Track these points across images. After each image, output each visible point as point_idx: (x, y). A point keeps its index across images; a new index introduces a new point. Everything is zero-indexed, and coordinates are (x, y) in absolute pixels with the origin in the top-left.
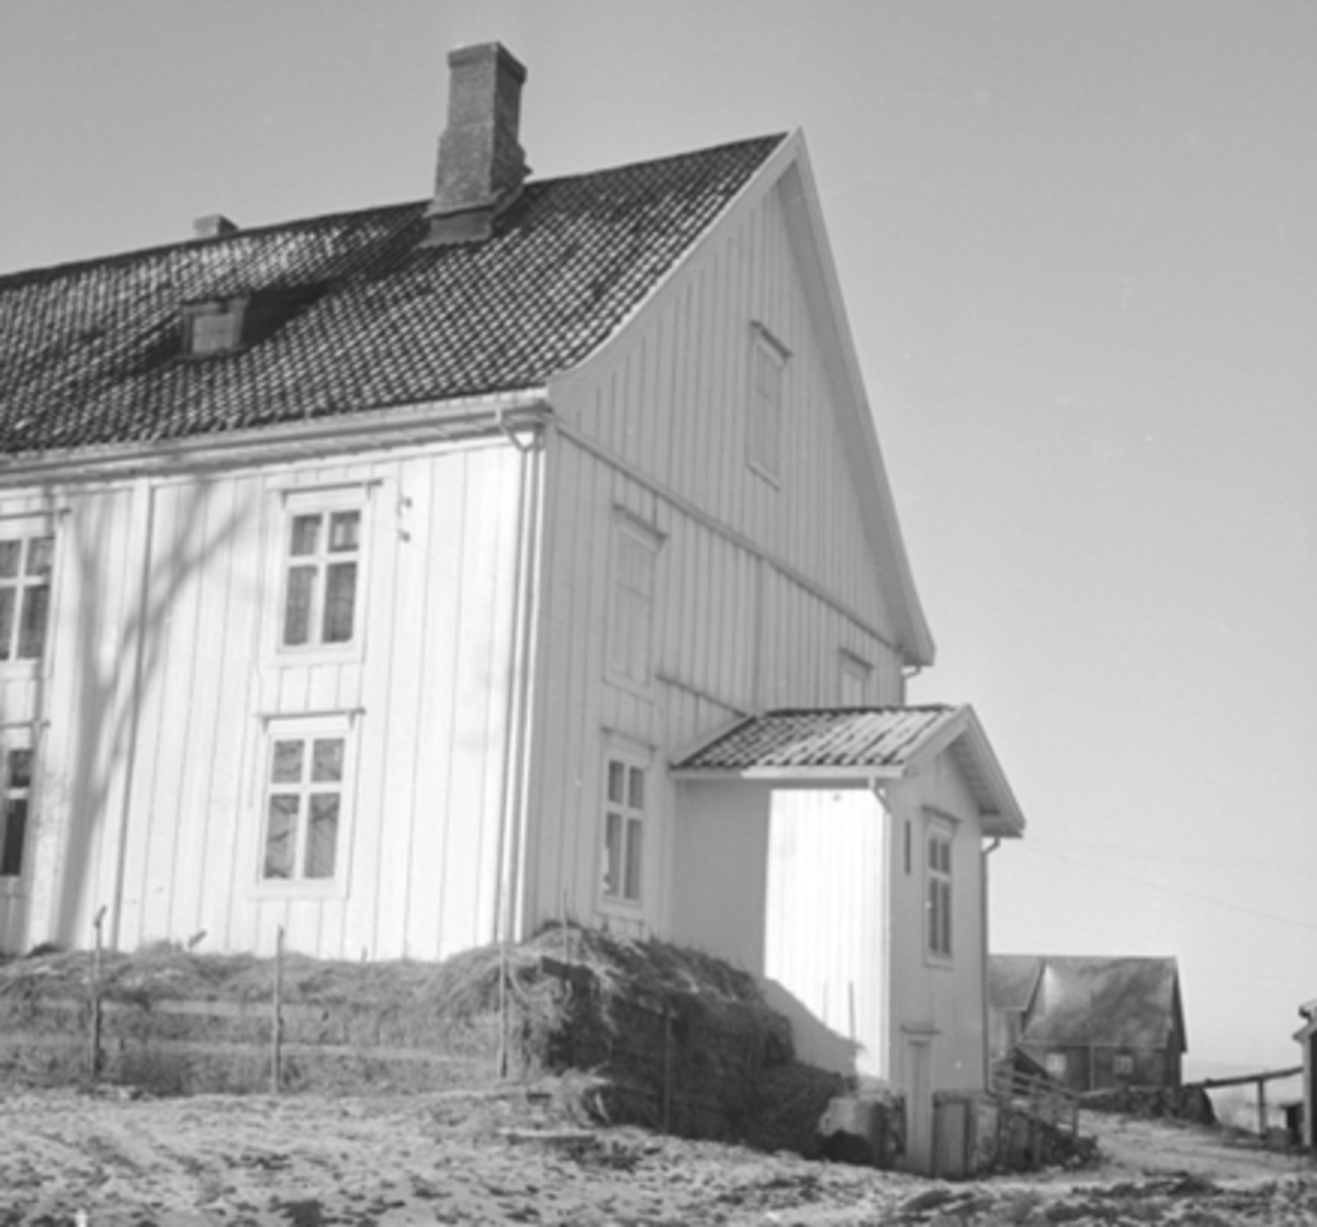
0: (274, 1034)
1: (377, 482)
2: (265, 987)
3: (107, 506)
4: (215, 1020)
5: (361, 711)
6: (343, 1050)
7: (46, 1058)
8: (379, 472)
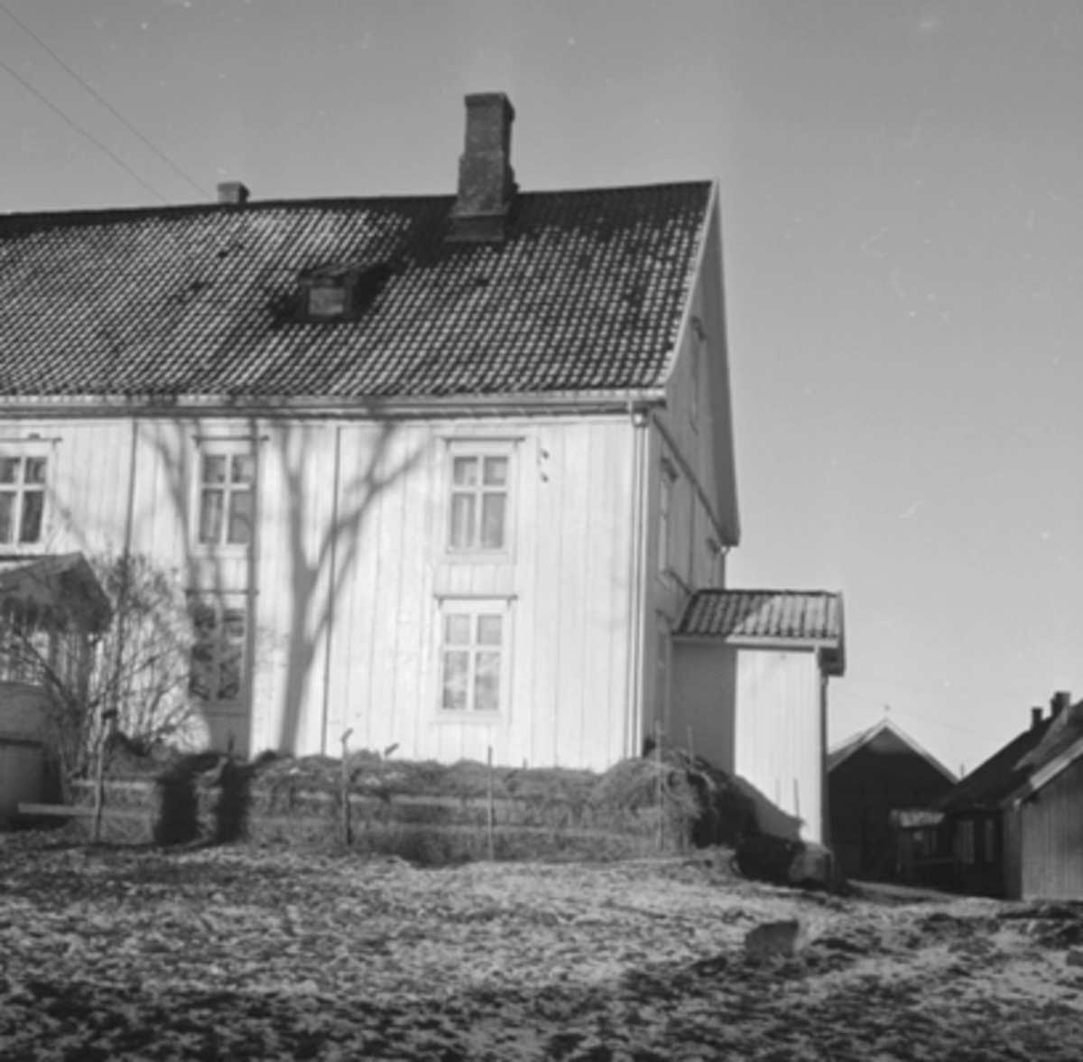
0: (489, 819)
1: (522, 439)
2: (481, 787)
3: (306, 438)
4: (441, 809)
5: (515, 597)
6: (543, 830)
7: (306, 835)
8: (522, 432)
